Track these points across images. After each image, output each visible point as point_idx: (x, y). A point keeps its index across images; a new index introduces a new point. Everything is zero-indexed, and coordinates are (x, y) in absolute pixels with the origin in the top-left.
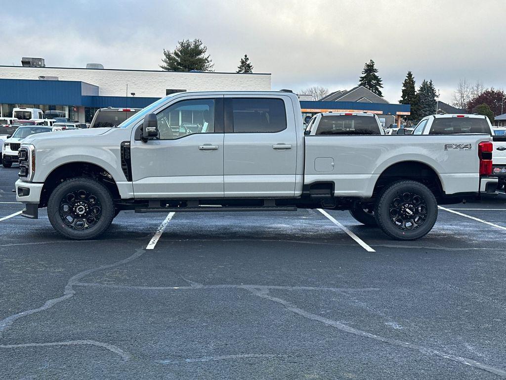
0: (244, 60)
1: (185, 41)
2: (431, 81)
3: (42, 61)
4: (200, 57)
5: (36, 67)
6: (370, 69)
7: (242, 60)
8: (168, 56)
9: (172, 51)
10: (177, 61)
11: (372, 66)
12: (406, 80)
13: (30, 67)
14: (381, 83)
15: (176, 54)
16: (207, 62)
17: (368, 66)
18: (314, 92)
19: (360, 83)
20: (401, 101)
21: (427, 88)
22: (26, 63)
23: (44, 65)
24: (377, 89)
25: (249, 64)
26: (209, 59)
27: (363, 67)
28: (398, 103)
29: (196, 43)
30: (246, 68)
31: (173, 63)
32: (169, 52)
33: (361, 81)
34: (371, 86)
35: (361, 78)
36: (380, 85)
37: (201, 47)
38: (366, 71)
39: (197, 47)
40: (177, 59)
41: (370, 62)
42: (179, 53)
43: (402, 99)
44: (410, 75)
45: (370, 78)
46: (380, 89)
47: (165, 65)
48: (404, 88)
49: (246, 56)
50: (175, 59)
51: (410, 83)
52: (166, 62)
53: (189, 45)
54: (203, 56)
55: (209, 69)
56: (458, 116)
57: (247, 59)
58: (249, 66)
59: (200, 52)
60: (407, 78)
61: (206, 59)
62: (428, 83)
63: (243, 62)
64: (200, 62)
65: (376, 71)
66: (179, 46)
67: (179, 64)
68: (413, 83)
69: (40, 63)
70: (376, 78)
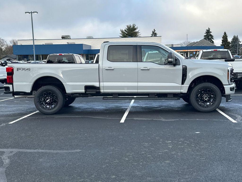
0: (154, 31)
1: (129, 25)
2: (237, 36)
3: (69, 37)
4: (135, 31)
5: (67, 39)
6: (208, 32)
7: (153, 31)
8: (122, 31)
9: (124, 30)
10: (126, 34)
11: (209, 30)
12: (223, 35)
13: (64, 39)
14: (213, 37)
15: (125, 31)
16: (138, 33)
17: (207, 30)
18: (185, 43)
19: (204, 38)
20: (221, 45)
21: (236, 39)
22: (63, 38)
23: (70, 38)
24: (212, 40)
25: (156, 33)
26: (139, 32)
27: (205, 31)
28: (220, 46)
29: (133, 25)
30: (154, 34)
31: (124, 34)
32: (122, 30)
33: (204, 37)
34: (209, 39)
35: (204, 36)
36: (213, 38)
37: (136, 27)
38: (206, 33)
39: (134, 27)
40: (126, 32)
41: (208, 29)
42: (127, 30)
43: (222, 44)
44: (225, 33)
45: (209, 36)
46: (213, 40)
47: (121, 35)
48: (222, 39)
49: (154, 30)
50: (125, 33)
51: (225, 37)
52: (121, 34)
53: (130, 26)
54: (137, 31)
55: (139, 36)
56: (214, 50)
57: (155, 31)
58: (156, 34)
59: (135, 29)
60: (224, 35)
61: (138, 32)
62: (236, 36)
63: (153, 32)
64: (135, 33)
65: (211, 32)
66: (126, 27)
67: (127, 35)
68: (227, 36)
69: (68, 37)
70: (211, 35)
